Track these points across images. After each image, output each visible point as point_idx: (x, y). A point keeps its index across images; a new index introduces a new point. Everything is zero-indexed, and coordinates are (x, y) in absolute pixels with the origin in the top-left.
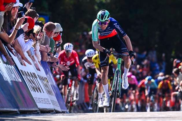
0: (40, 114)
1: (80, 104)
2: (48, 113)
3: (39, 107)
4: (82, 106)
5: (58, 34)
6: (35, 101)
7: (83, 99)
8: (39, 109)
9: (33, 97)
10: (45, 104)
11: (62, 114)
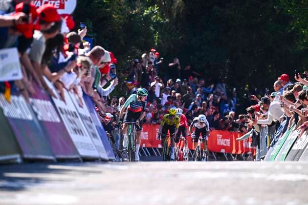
8: (80, 157)
10: (88, 150)
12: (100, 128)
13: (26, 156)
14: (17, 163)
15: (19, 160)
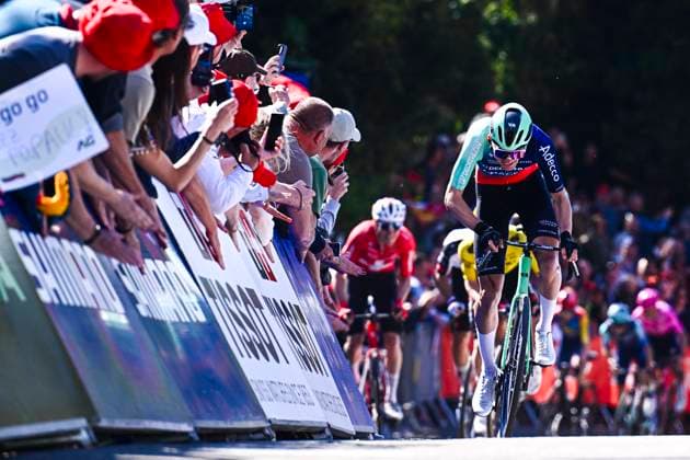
0: (274, 444)
1: (426, 404)
2: (306, 439)
3: (269, 415)
4: (431, 413)
5: (339, 149)
6: (257, 394)
7: (437, 385)
8: (269, 424)
9: (249, 378)
10: (293, 405)
11: (358, 441)
12: (328, 339)
13: (104, 423)
14: (79, 444)
15: (84, 436)
